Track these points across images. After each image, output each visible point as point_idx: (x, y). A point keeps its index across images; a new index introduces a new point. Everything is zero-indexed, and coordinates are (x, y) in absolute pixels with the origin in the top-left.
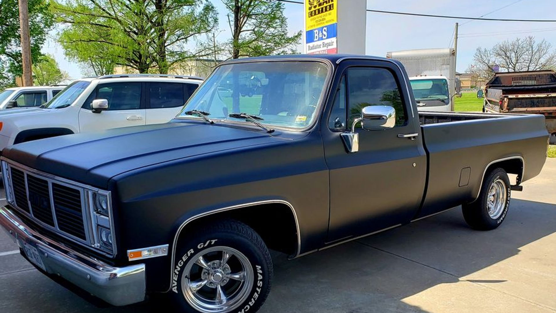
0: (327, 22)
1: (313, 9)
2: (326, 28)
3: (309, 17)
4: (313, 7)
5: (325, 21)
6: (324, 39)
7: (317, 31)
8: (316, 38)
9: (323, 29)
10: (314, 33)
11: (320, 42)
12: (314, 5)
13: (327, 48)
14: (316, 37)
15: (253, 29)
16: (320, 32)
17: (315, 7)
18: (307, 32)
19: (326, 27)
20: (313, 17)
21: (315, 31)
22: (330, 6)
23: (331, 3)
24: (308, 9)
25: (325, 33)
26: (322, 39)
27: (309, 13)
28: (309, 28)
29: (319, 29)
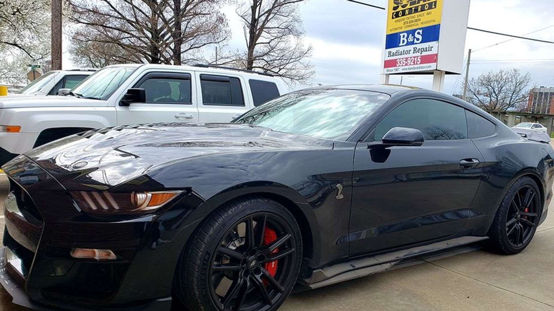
0: (422, 23)
1: (400, 9)
2: (421, 31)
3: (393, 18)
4: (400, 6)
5: (419, 22)
6: (416, 43)
9: (414, 32)
10: (400, 36)
11: (411, 47)
12: (402, 5)
13: (421, 54)
15: (268, 42)
17: (404, 6)
18: (387, 36)
19: (420, 29)
20: (399, 18)
22: (430, 4)
24: (392, 8)
26: (413, 43)
27: (393, 13)
28: (391, 30)
29: (408, 32)
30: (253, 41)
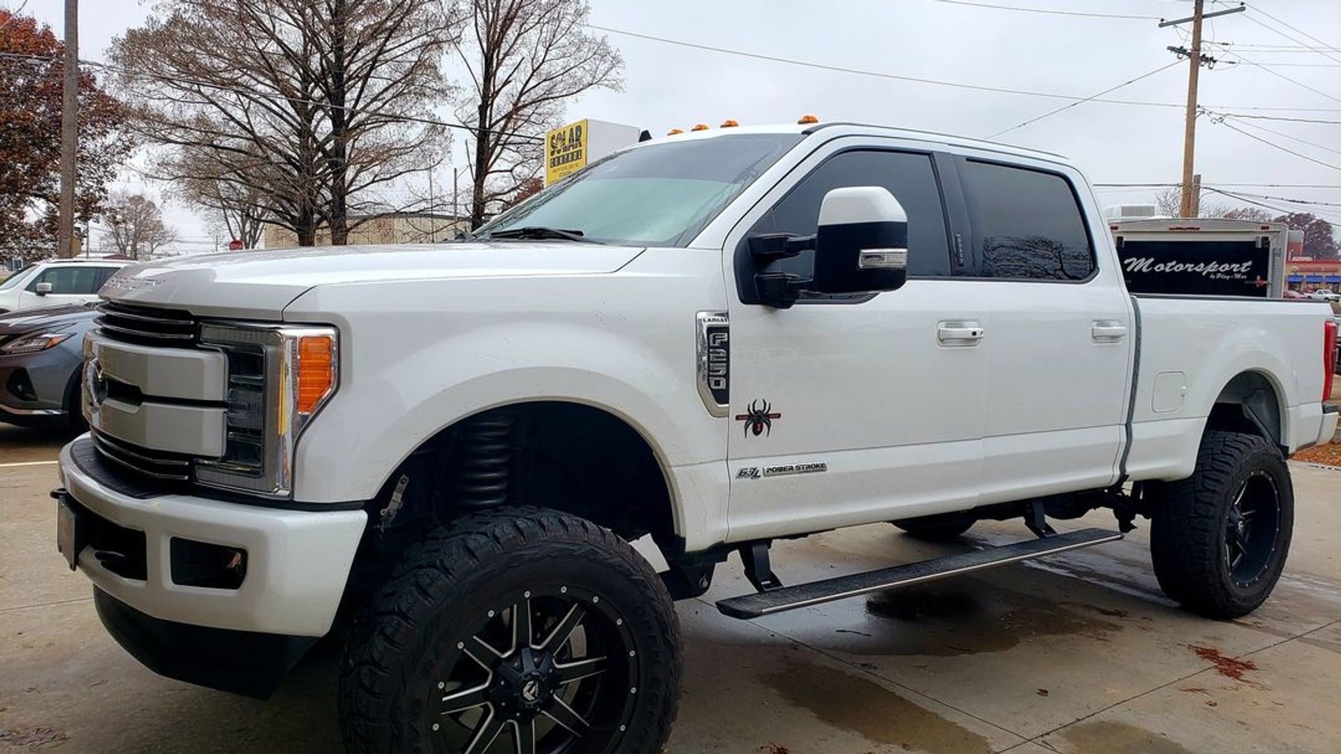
1: (556, 155)
3: (551, 167)
4: (556, 152)
12: (558, 149)
15: (509, 169)
17: (559, 152)
20: (555, 168)
22: (577, 152)
23: (579, 148)
24: (550, 153)
27: (551, 160)
30: (482, 168)
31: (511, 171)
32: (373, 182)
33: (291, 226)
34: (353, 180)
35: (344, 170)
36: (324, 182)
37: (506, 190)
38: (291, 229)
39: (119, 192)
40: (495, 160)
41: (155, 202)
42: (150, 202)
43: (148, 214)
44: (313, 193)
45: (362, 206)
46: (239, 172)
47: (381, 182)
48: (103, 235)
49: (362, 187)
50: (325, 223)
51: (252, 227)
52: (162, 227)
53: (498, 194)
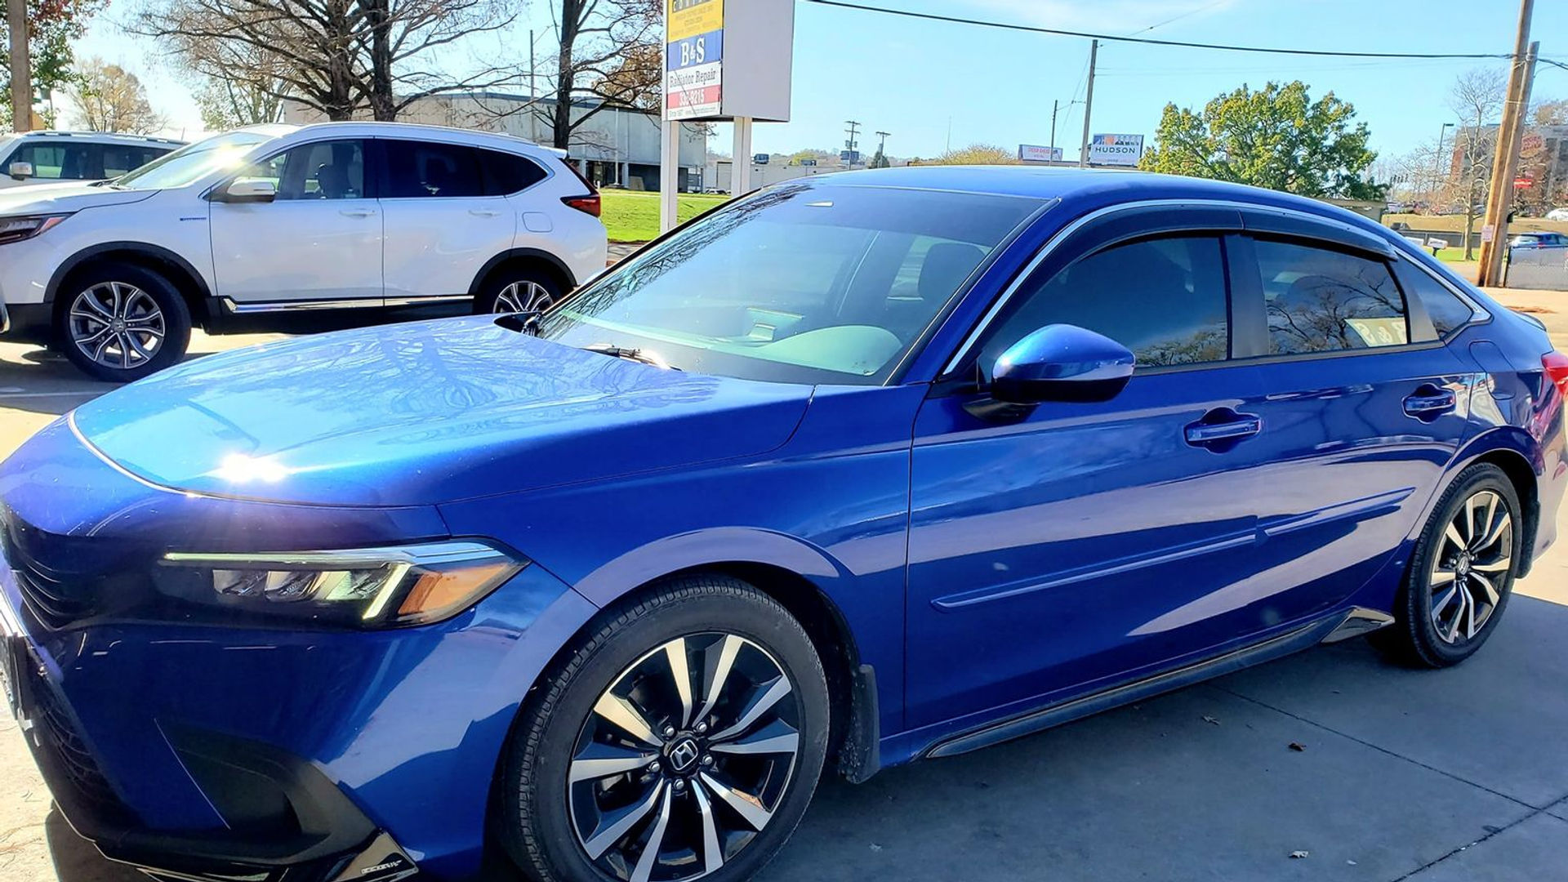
2: (702, 40)
3: (674, 11)
5: (700, 23)
6: (699, 64)
7: (687, 44)
8: (685, 61)
9: (697, 41)
10: (682, 47)
11: (692, 71)
13: (704, 83)
14: (685, 56)
15: (607, 27)
16: (692, 47)
19: (702, 36)
20: (680, 13)
21: (683, 45)
25: (700, 50)
26: (695, 63)
29: (690, 42)
30: (570, 28)
31: (608, 30)
32: (426, 45)
33: (320, 105)
34: (400, 42)
35: (388, 27)
36: (362, 43)
37: (603, 56)
38: (320, 108)
39: (90, 60)
40: (588, 14)
41: (137, 75)
42: (130, 75)
43: (129, 92)
44: (346, 59)
45: (412, 78)
46: (246, 28)
47: (436, 45)
48: (72, 119)
49: (411, 52)
50: (365, 101)
51: (267, 111)
52: (148, 109)
53: (592, 62)
